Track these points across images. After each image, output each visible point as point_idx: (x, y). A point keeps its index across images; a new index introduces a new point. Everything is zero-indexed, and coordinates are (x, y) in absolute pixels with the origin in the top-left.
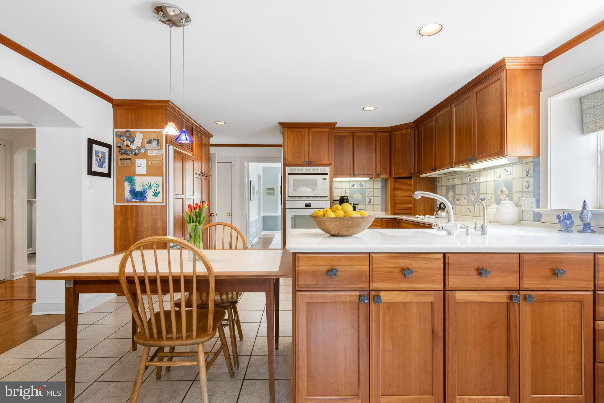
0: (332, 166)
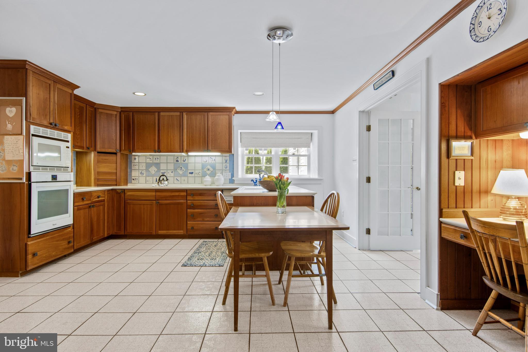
0: (72, 133)
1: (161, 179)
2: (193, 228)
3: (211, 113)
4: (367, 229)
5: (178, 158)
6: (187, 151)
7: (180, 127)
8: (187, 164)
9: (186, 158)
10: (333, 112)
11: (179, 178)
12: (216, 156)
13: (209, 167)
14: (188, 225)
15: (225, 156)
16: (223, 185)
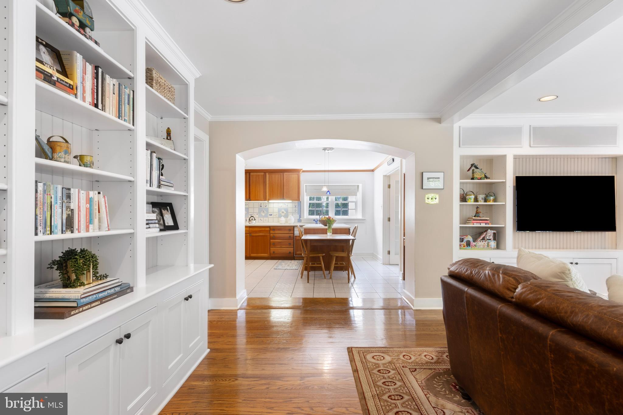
1: (251, 219)
2: (274, 252)
3: (285, 174)
4: (388, 251)
5: (261, 204)
6: (269, 200)
7: (264, 182)
8: (268, 208)
9: (267, 204)
10: (373, 171)
11: (262, 219)
12: (288, 203)
13: (283, 211)
14: (271, 251)
15: (295, 203)
16: (293, 224)
